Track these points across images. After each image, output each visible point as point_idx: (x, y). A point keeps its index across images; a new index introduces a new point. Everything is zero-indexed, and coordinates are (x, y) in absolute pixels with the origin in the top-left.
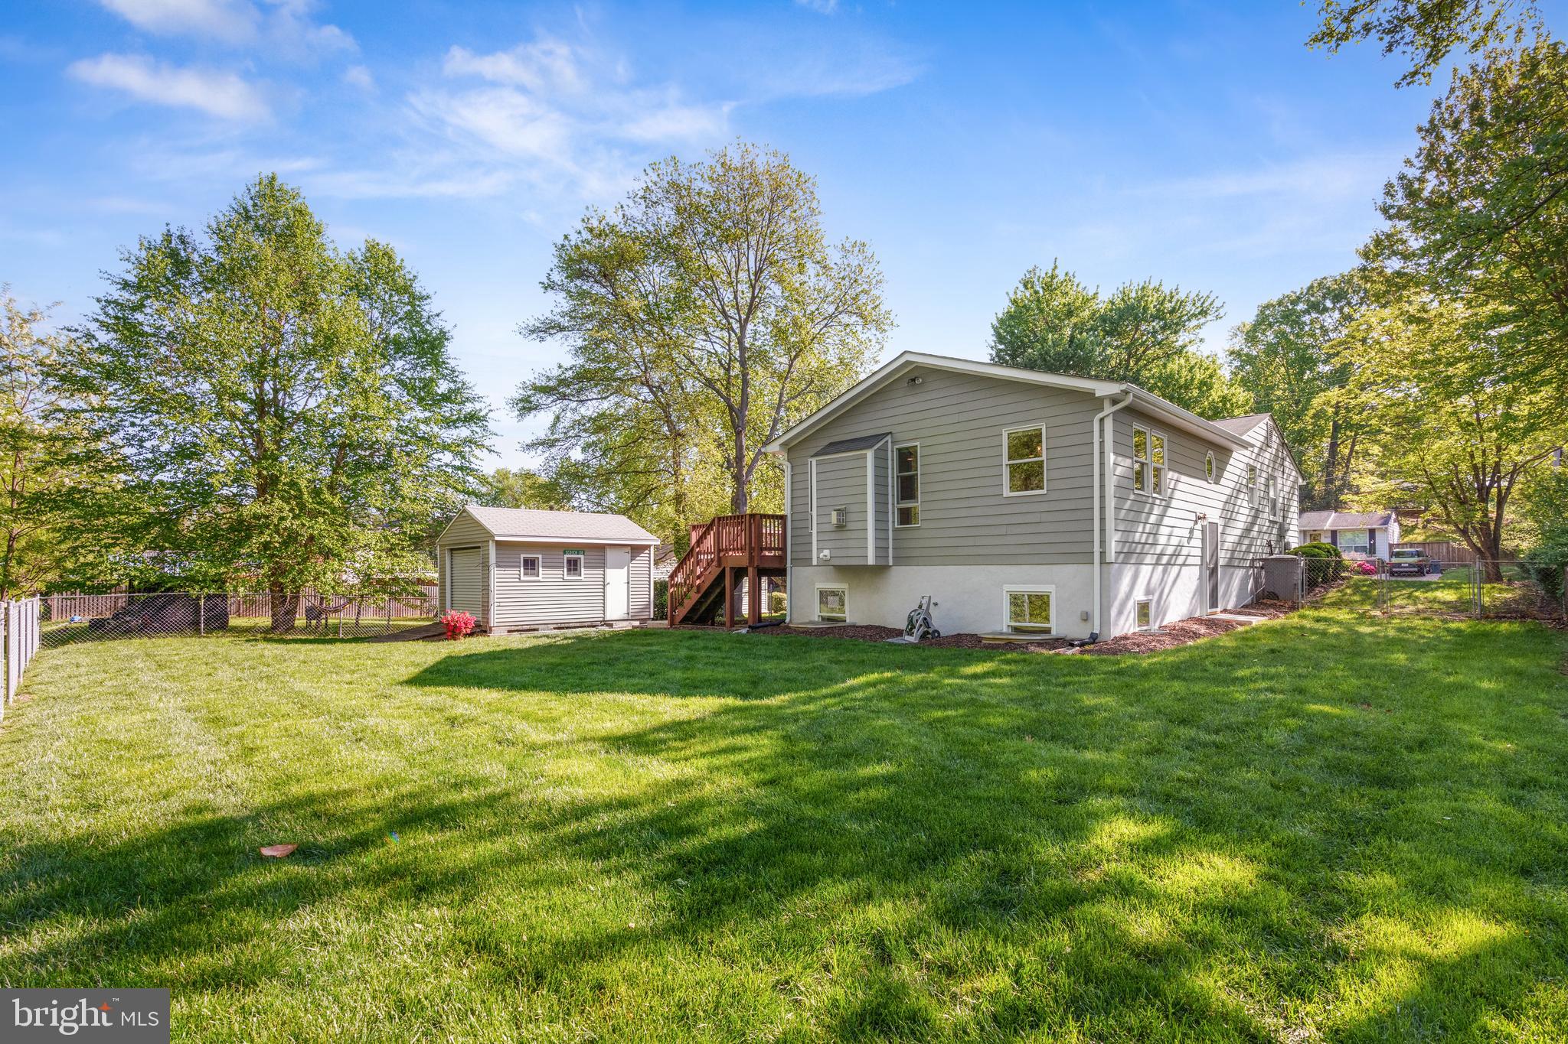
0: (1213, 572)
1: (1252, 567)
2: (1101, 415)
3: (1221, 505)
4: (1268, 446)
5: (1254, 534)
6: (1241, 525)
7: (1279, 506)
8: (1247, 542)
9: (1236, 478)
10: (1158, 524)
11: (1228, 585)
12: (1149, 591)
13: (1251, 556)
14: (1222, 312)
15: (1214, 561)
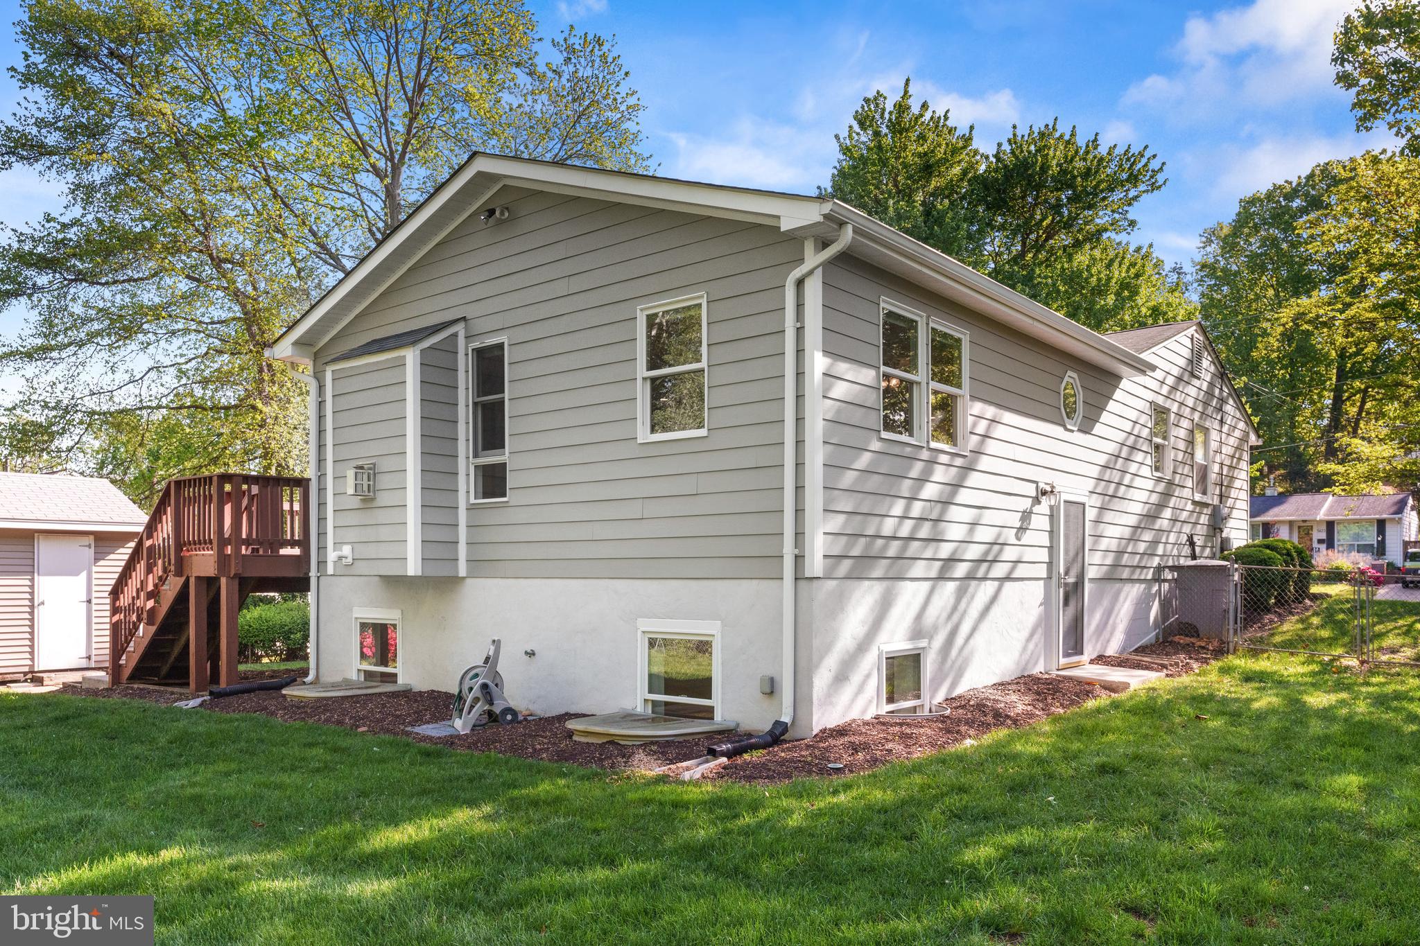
0: (1073, 592)
1: (1157, 579)
2: (797, 273)
3: (1095, 471)
4: (1193, 375)
5: (1163, 523)
6: (1138, 508)
7: (1213, 477)
8: (1148, 536)
9: (1128, 426)
10: (946, 503)
11: (1108, 614)
12: (917, 632)
13: (1156, 561)
14: (1160, 178)
15: (1073, 572)
